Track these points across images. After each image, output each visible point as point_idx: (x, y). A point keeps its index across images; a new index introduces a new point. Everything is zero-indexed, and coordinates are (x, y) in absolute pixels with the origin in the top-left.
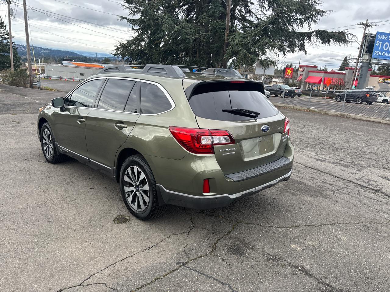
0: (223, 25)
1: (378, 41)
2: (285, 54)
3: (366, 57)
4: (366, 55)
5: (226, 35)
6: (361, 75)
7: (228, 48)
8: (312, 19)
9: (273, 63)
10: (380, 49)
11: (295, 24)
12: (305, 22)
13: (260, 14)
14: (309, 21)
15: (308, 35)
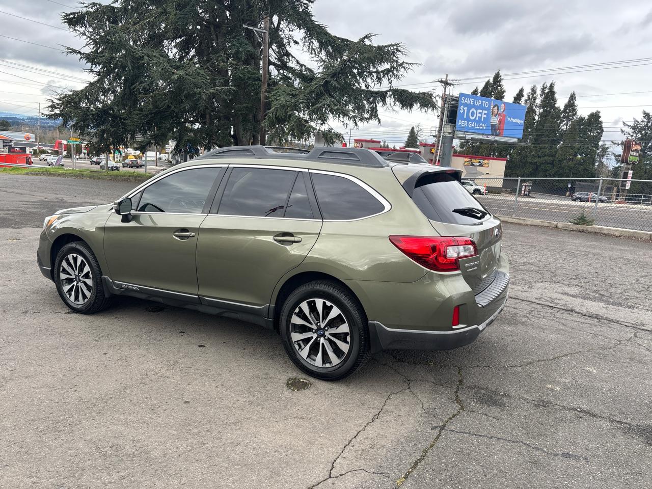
0: (254, 74)
1: (462, 107)
2: (356, 124)
3: (448, 129)
4: (448, 126)
5: (263, 90)
6: (443, 155)
7: (269, 111)
8: (393, 74)
9: (339, 136)
10: (465, 117)
11: (370, 79)
12: (384, 77)
13: (317, 61)
14: (389, 77)
15: (382, 96)
